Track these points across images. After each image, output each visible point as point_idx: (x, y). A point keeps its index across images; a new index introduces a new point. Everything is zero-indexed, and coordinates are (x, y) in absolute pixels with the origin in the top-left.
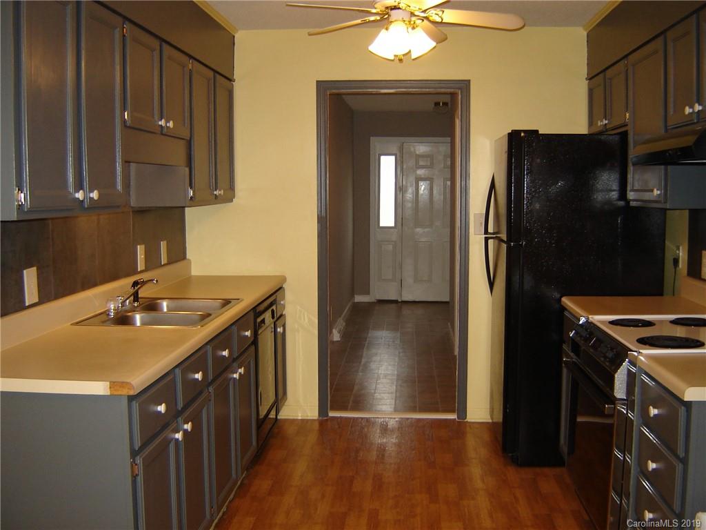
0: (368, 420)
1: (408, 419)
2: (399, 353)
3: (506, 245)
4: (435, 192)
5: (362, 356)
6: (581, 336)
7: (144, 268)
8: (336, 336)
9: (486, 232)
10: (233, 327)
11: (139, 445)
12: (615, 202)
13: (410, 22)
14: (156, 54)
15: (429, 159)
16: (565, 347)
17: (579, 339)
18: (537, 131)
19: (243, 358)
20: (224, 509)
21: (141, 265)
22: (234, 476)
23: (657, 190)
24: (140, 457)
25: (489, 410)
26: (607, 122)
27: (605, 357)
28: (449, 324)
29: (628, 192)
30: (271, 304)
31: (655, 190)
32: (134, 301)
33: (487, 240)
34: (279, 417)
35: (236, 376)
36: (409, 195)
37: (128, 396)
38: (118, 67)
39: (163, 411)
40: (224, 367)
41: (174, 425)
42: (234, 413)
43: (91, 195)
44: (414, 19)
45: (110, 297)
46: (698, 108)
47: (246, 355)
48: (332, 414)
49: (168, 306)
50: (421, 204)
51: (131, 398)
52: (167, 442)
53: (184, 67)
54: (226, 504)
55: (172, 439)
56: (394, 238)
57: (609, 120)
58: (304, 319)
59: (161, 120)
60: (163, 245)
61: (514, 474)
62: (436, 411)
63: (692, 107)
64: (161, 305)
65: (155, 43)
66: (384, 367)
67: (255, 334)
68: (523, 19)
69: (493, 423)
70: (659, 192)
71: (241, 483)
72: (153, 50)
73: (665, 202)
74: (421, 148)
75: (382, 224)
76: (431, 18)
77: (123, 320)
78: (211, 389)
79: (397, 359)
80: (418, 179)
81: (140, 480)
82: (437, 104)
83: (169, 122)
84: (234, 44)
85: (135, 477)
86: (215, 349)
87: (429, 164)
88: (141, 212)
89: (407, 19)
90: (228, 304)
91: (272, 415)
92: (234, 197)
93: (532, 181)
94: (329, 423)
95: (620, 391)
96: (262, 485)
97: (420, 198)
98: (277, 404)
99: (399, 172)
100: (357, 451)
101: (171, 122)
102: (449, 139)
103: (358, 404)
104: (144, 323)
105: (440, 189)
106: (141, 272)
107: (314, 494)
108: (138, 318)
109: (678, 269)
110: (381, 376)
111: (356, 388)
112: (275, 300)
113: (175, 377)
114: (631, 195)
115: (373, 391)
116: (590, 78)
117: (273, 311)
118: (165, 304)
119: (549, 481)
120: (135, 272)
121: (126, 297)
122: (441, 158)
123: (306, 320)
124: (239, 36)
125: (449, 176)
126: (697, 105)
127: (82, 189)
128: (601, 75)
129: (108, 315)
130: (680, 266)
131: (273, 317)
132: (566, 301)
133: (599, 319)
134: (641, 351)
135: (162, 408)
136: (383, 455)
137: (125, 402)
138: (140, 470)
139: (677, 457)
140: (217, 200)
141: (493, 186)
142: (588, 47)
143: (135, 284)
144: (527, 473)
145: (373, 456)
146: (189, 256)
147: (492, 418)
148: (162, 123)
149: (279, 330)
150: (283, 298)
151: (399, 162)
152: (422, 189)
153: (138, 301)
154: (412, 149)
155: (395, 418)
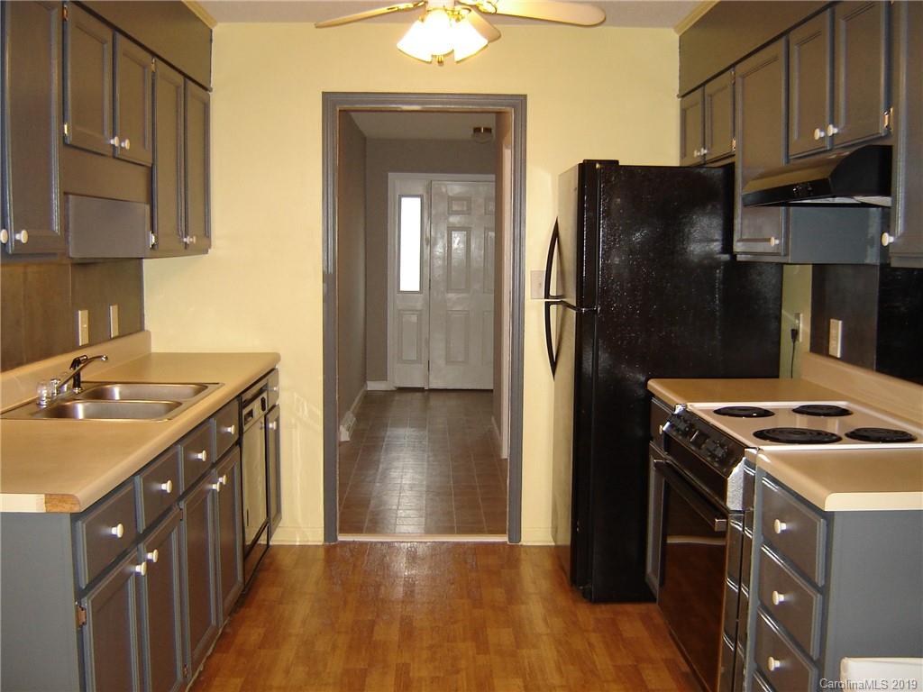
0: (390, 545)
1: (444, 543)
2: (428, 457)
3: (575, 312)
4: (473, 246)
5: (379, 461)
6: (678, 430)
7: (87, 342)
8: (344, 436)
9: (547, 295)
10: (212, 420)
11: (87, 582)
12: (718, 256)
13: (453, 11)
14: (108, 47)
15: (465, 203)
16: (652, 445)
17: (674, 433)
18: (617, 162)
19: (224, 463)
20: (201, 668)
21: (83, 338)
22: (213, 622)
23: (776, 239)
24: (88, 599)
25: (550, 530)
26: (706, 151)
27: (713, 456)
28: (493, 419)
29: (735, 243)
30: (261, 391)
31: (773, 239)
32: (74, 386)
33: (548, 305)
34: (271, 543)
35: (216, 487)
36: (439, 249)
37: (71, 514)
38: (55, 63)
39: (119, 535)
40: (200, 474)
41: (133, 554)
42: (214, 536)
43: (18, 237)
44: (458, 8)
45: (41, 380)
46: (832, 130)
47: (228, 459)
48: (342, 538)
49: (120, 393)
50: (455, 262)
51: (75, 517)
52: (125, 577)
53: (144, 68)
54: (204, 661)
55: (131, 574)
56: (419, 306)
57: (708, 149)
58: (303, 411)
59: (113, 138)
60: (113, 310)
61: (587, 614)
62: (480, 532)
63: (824, 129)
64: (112, 391)
65: (107, 33)
66: (409, 476)
67: (240, 431)
68: (603, 10)
69: (557, 547)
70: (777, 242)
71: (222, 632)
72: (103, 42)
73: (786, 255)
74: (454, 187)
75: (403, 288)
76: (481, 8)
77: (60, 411)
78: (183, 505)
79: (425, 463)
80: (451, 229)
81: (88, 630)
82: (477, 130)
83: (124, 141)
84: (211, 40)
85: (81, 627)
86: (187, 450)
87: (465, 209)
88: (83, 265)
89: (449, 7)
90: (203, 390)
91: (263, 541)
92: (210, 246)
93: (610, 226)
94: (338, 549)
95: (734, 501)
96: (251, 634)
97: (454, 255)
98: (268, 527)
99: (426, 220)
100: (378, 586)
101: (127, 141)
102: (492, 177)
103: (375, 526)
104: (88, 416)
105: (480, 242)
106: (84, 347)
107: (321, 645)
108: (80, 409)
109: (797, 342)
110: (406, 487)
111: (373, 502)
112: (266, 385)
113: (134, 488)
114: (738, 247)
115: (395, 507)
116: (683, 96)
117: (263, 401)
118: (116, 391)
119: (634, 621)
120: (76, 347)
121: (63, 380)
122: (481, 201)
123: (306, 413)
124: (217, 30)
125: (492, 225)
126: (831, 127)
127: (4, 228)
128: (700, 90)
129: (39, 404)
130: (801, 340)
131: (263, 409)
132: (654, 385)
133: (701, 408)
134: (761, 447)
135: (117, 531)
136: (412, 592)
137: (67, 522)
138: (87, 615)
139: (814, 585)
140: (187, 249)
141: (556, 235)
142: (680, 55)
143: (76, 363)
144: (604, 611)
145: (399, 592)
146: (148, 325)
147: (555, 542)
148: (115, 141)
149: (271, 425)
150: (277, 384)
151: (426, 206)
152: (457, 241)
153: (79, 387)
154: (444, 190)
155: (426, 543)
